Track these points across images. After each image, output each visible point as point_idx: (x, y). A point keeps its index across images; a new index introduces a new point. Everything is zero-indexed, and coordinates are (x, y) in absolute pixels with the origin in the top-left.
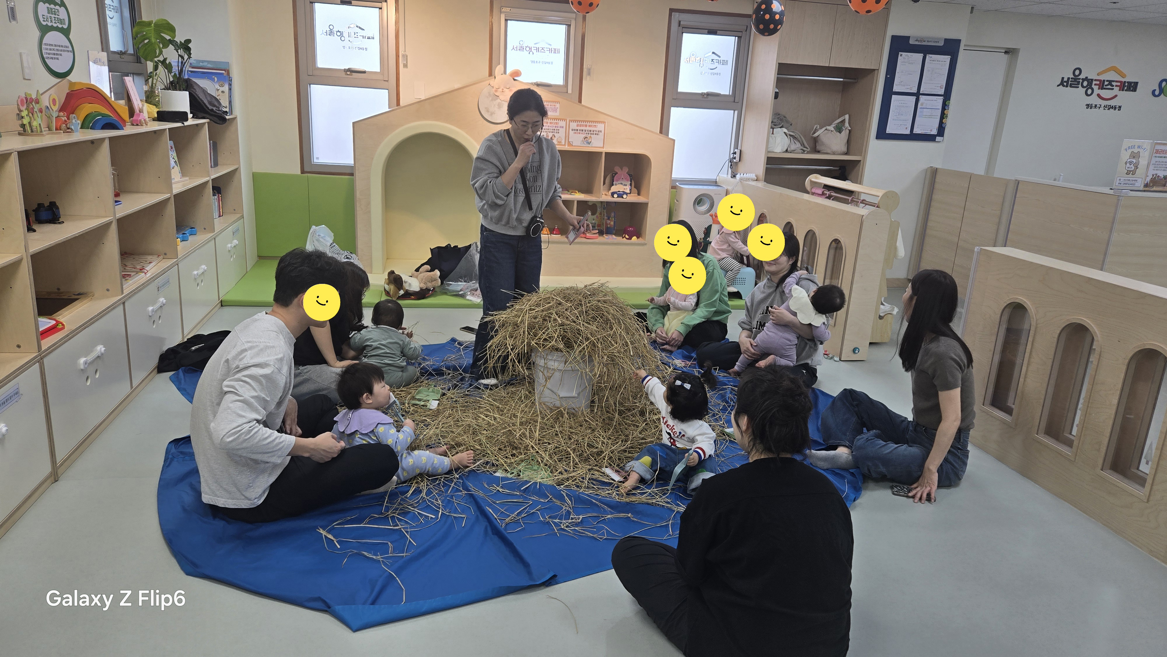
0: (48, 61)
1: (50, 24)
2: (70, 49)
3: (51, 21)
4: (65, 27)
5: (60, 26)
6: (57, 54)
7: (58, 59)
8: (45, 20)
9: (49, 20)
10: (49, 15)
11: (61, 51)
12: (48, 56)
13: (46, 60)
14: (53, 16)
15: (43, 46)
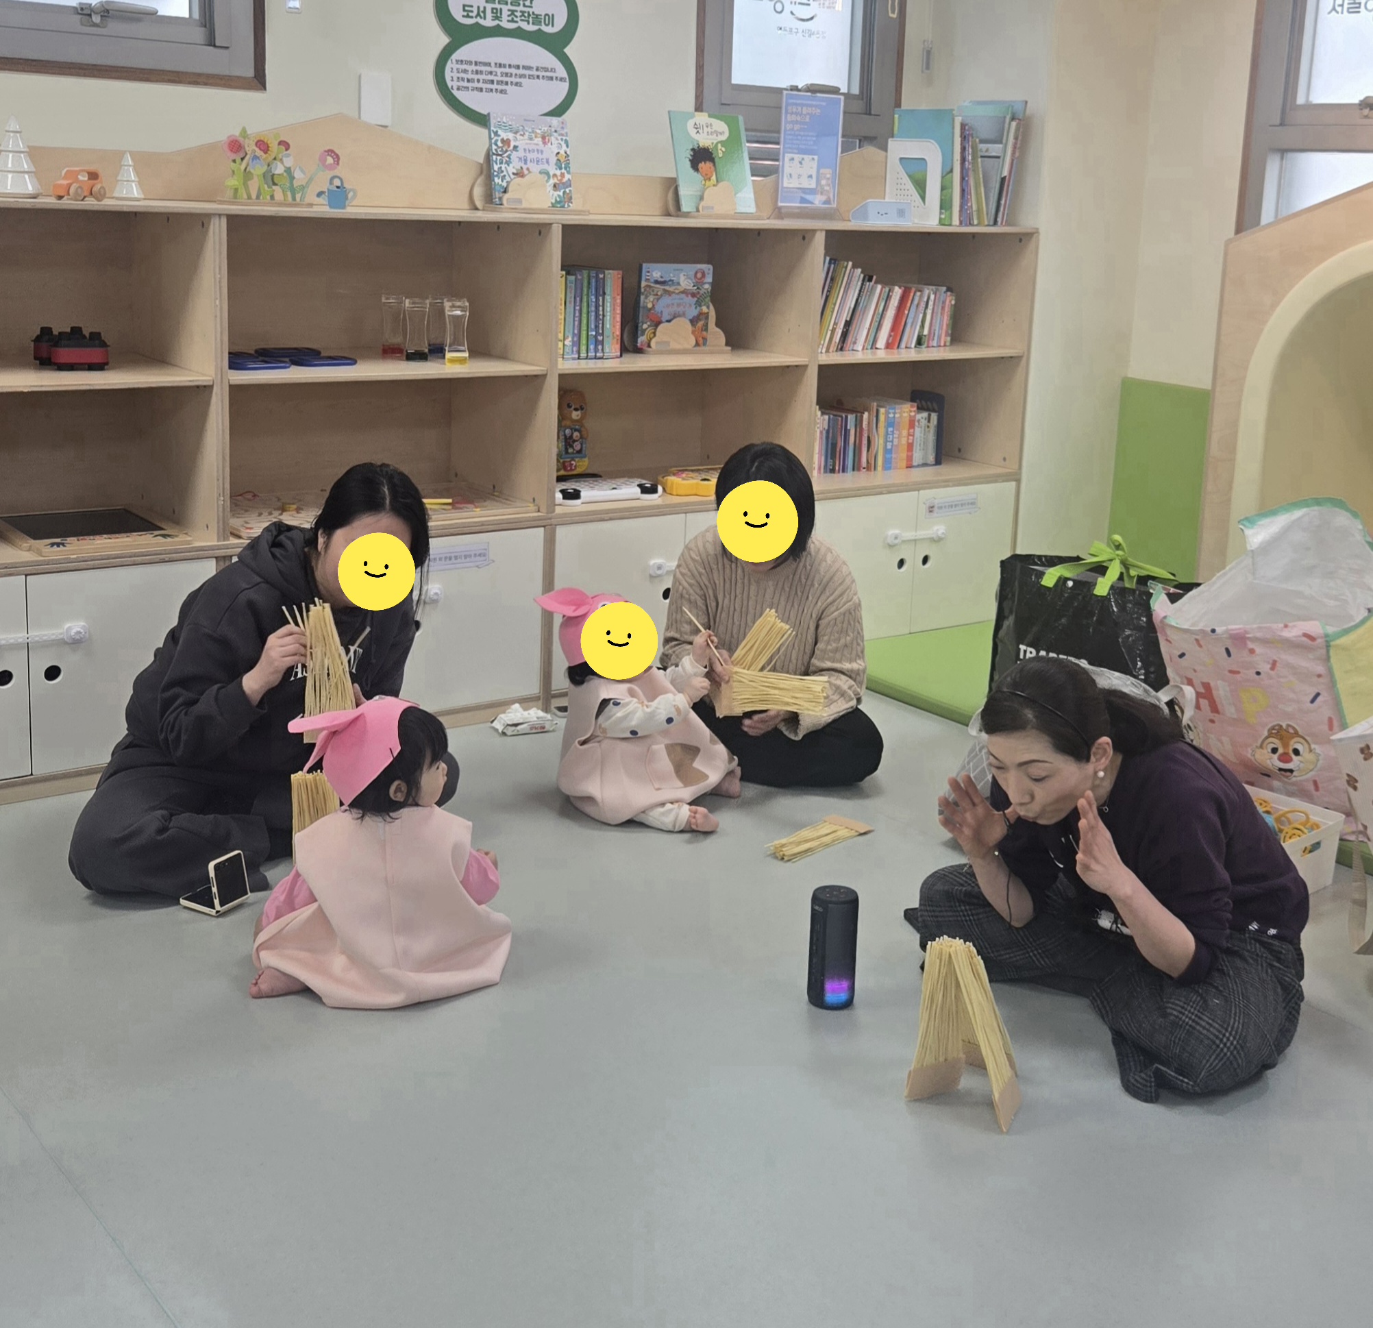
0: (460, 95)
1: (489, 22)
2: (562, 72)
3: (497, 18)
4: (548, 29)
5: (531, 28)
6: (499, 83)
7: (502, 91)
8: (474, 14)
9: (489, 14)
10: (489, 7)
11: (522, 76)
12: (461, 84)
13: (455, 92)
14: (505, 8)
15: (449, 65)
